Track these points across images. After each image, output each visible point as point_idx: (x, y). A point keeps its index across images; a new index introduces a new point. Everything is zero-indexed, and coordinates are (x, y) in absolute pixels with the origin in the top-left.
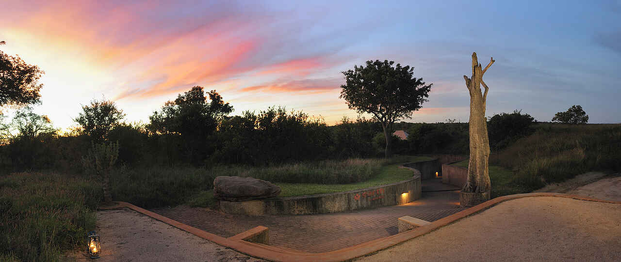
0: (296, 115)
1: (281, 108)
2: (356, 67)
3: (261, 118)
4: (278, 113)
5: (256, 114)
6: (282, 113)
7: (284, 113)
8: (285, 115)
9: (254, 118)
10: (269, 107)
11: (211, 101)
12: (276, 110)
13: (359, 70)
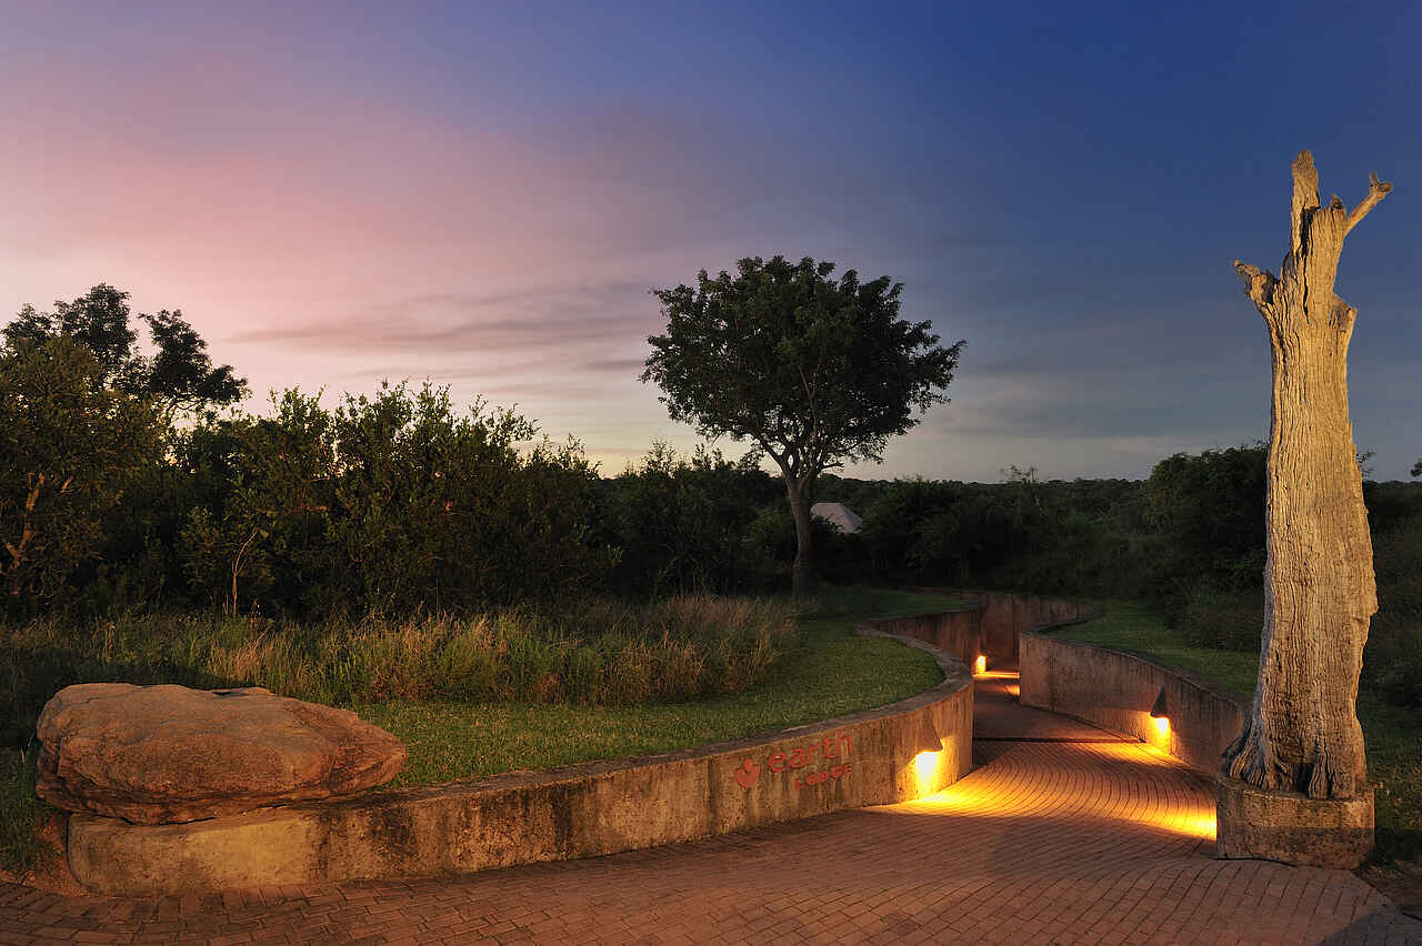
0: (491, 422)
1: (433, 390)
2: (703, 276)
3: (347, 424)
4: (417, 407)
5: (329, 405)
6: (434, 410)
7: (443, 412)
8: (445, 420)
9: (320, 420)
10: (385, 385)
11: (158, 349)
12: (411, 395)
13: (717, 287)
